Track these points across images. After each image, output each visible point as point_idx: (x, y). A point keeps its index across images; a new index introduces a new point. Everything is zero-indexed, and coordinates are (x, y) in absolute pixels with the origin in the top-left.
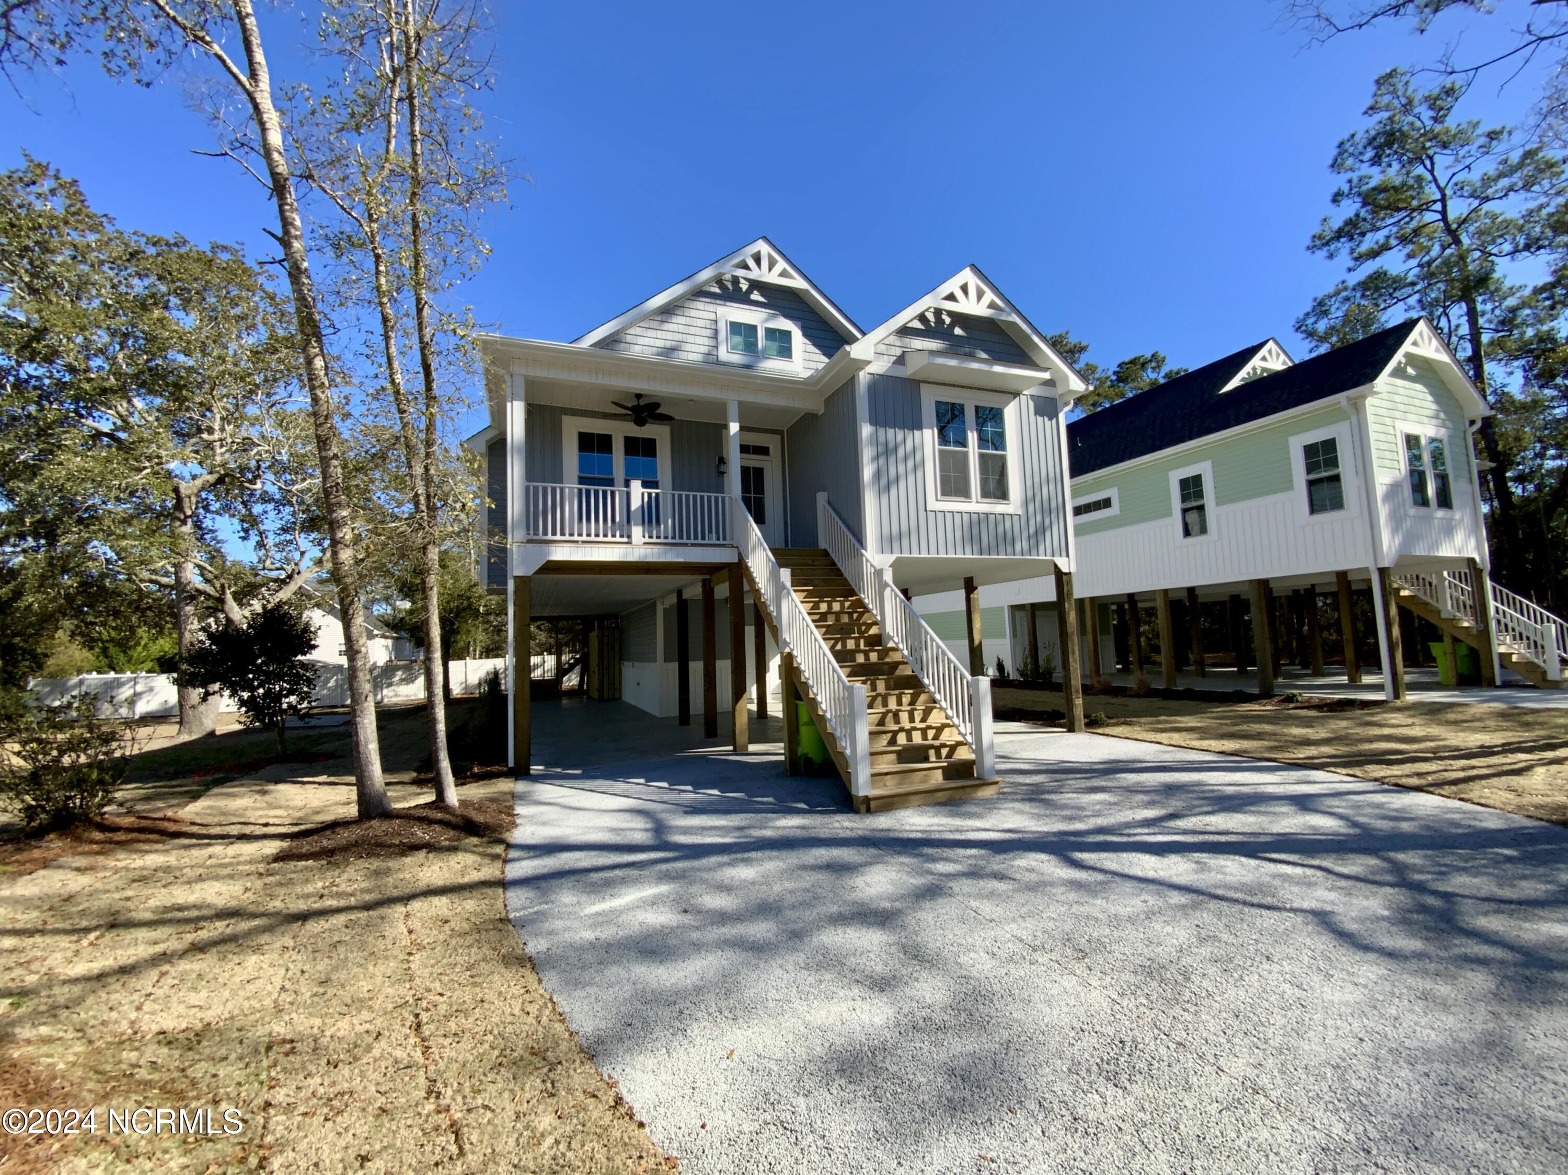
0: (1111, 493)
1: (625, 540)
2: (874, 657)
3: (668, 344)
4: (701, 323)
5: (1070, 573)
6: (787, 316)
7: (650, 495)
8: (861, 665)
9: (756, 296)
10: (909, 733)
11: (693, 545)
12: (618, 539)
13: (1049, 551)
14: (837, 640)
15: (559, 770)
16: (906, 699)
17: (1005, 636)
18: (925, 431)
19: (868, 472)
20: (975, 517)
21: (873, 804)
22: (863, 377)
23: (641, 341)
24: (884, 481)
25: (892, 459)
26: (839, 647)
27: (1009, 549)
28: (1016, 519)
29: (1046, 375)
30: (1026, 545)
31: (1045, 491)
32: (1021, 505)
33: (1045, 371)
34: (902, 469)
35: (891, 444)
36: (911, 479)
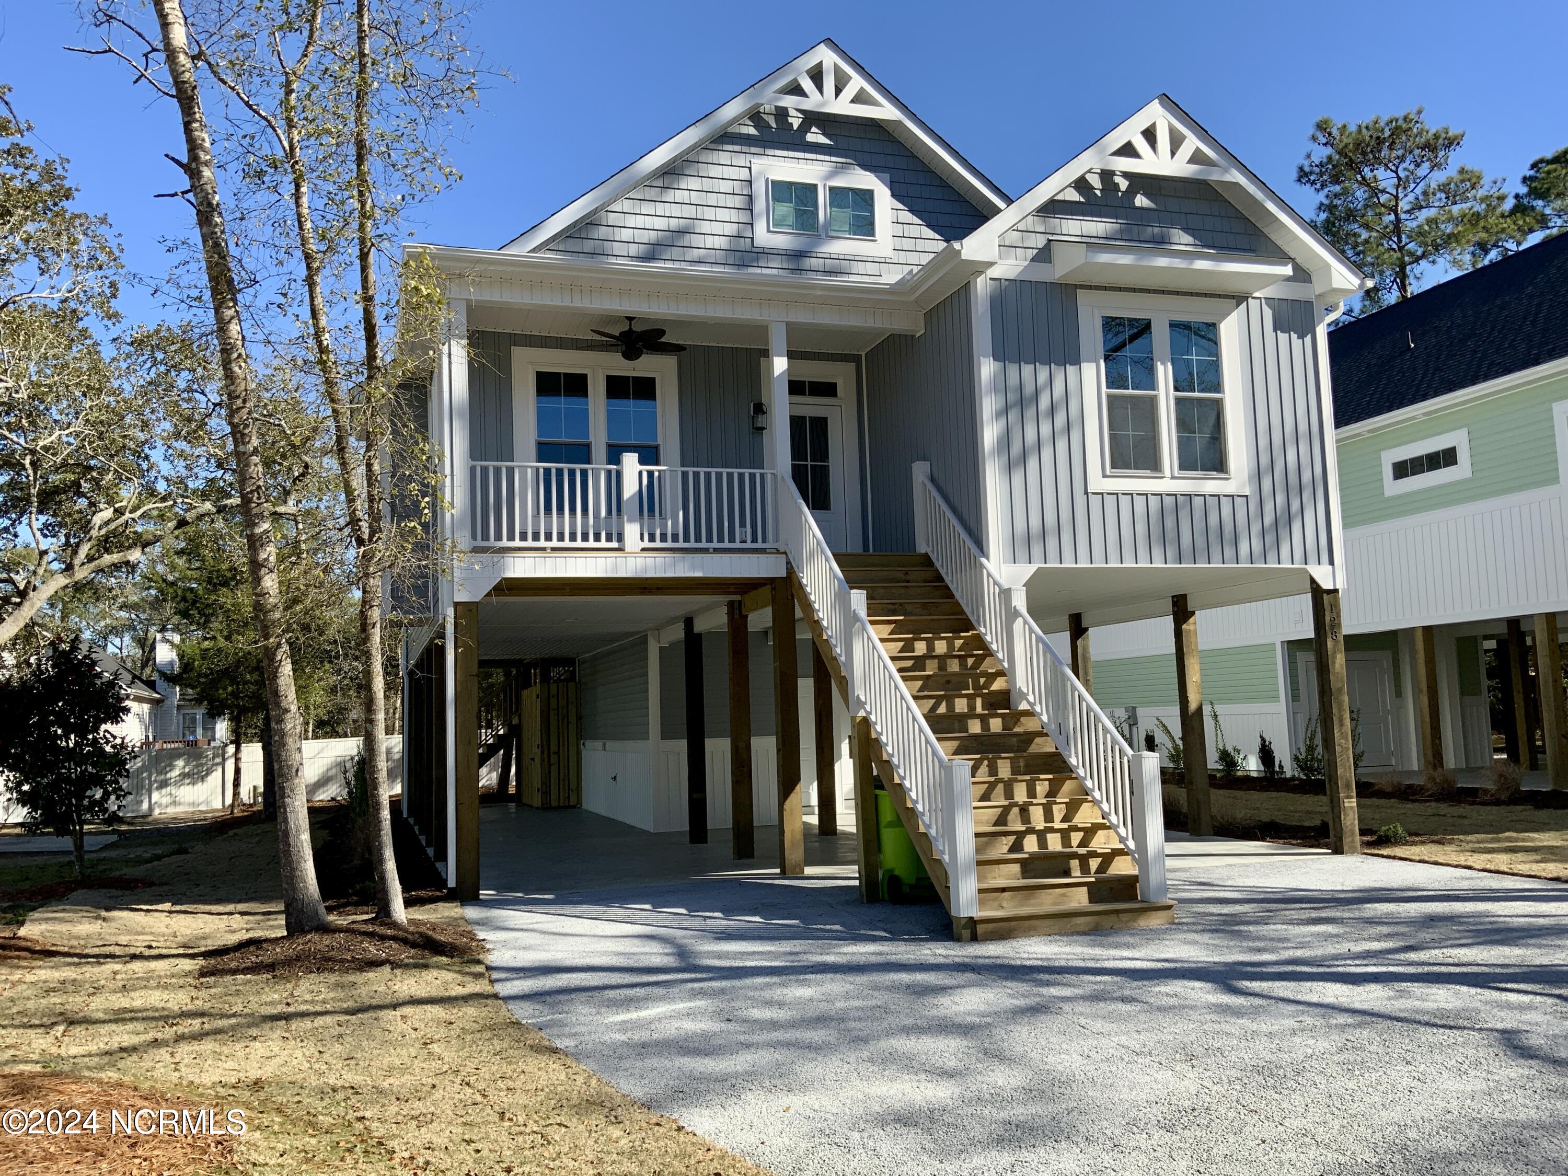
0: (1457, 439)
1: (615, 545)
2: (996, 725)
3: (674, 224)
4: (726, 186)
5: (1336, 591)
6: (865, 167)
7: (650, 474)
8: (975, 736)
9: (815, 136)
10: (1041, 836)
11: (716, 550)
12: (603, 544)
13: (1298, 554)
14: (939, 699)
15: (520, 895)
16: (1042, 788)
17: (1276, 698)
18: (1084, 365)
19: (990, 434)
20: (1168, 501)
21: (980, 929)
22: (982, 286)
23: (631, 221)
24: (1016, 448)
25: (1030, 413)
26: (942, 709)
27: (1229, 552)
28: (1240, 504)
29: (1287, 270)
30: (1257, 547)
31: (1291, 456)
32: (1249, 480)
33: (1285, 264)
34: (1045, 429)
35: (1029, 389)
36: (1061, 444)
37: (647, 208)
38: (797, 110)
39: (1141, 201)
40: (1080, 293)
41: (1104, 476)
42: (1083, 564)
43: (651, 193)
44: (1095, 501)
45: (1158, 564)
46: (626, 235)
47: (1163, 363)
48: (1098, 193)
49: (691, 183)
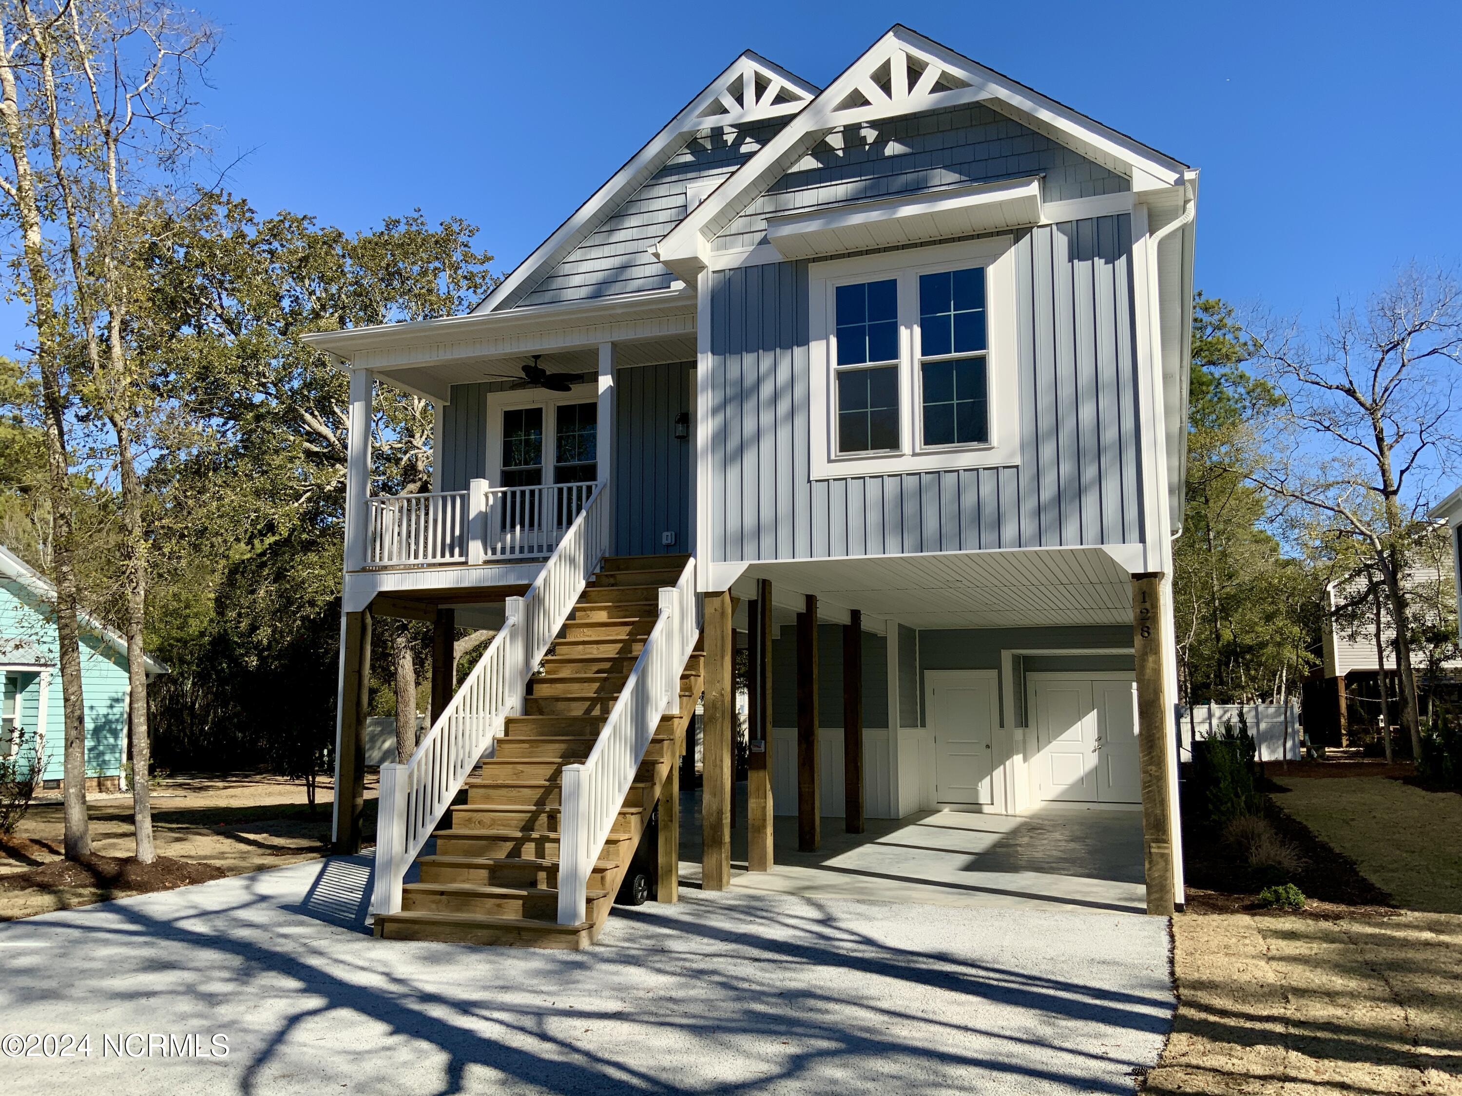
1: (463, 559)
3: (619, 261)
4: (664, 216)
9: (749, 146)
12: (455, 558)
18: (813, 344)
19: (705, 431)
20: (910, 482)
22: (704, 281)
23: (583, 267)
25: (750, 404)
27: (988, 536)
28: (1006, 476)
29: (1033, 189)
30: (1029, 527)
31: (1087, 412)
32: (1022, 447)
33: (1028, 184)
34: (767, 418)
35: (750, 379)
36: (783, 433)
37: (595, 253)
38: (732, 126)
39: (893, 148)
40: (812, 267)
41: (830, 461)
42: (802, 558)
43: (598, 239)
44: (819, 490)
45: (893, 553)
46: (576, 280)
47: (909, 327)
48: (840, 153)
49: (633, 221)
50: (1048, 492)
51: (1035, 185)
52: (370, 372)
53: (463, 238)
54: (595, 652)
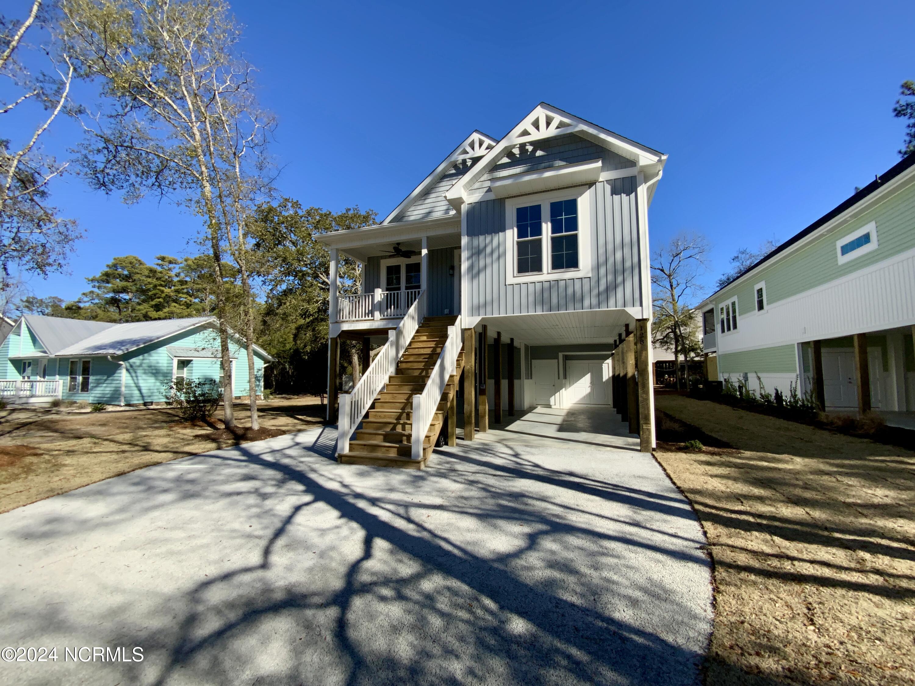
0: (870, 228)
12: (370, 318)
13: (620, 303)
20: (546, 285)
22: (465, 207)
23: (415, 213)
25: (482, 256)
28: (586, 281)
29: (599, 164)
30: (594, 301)
31: (619, 255)
32: (592, 270)
33: (598, 162)
34: (488, 260)
35: (482, 245)
36: (495, 266)
37: (420, 207)
38: (470, 159)
39: (539, 153)
40: (507, 201)
41: (514, 277)
43: (420, 202)
44: (509, 288)
45: (539, 313)
46: (412, 217)
47: (546, 223)
48: (518, 156)
49: (433, 195)
50: (602, 287)
51: (600, 162)
52: (337, 250)
53: (373, 216)
54: (422, 351)
